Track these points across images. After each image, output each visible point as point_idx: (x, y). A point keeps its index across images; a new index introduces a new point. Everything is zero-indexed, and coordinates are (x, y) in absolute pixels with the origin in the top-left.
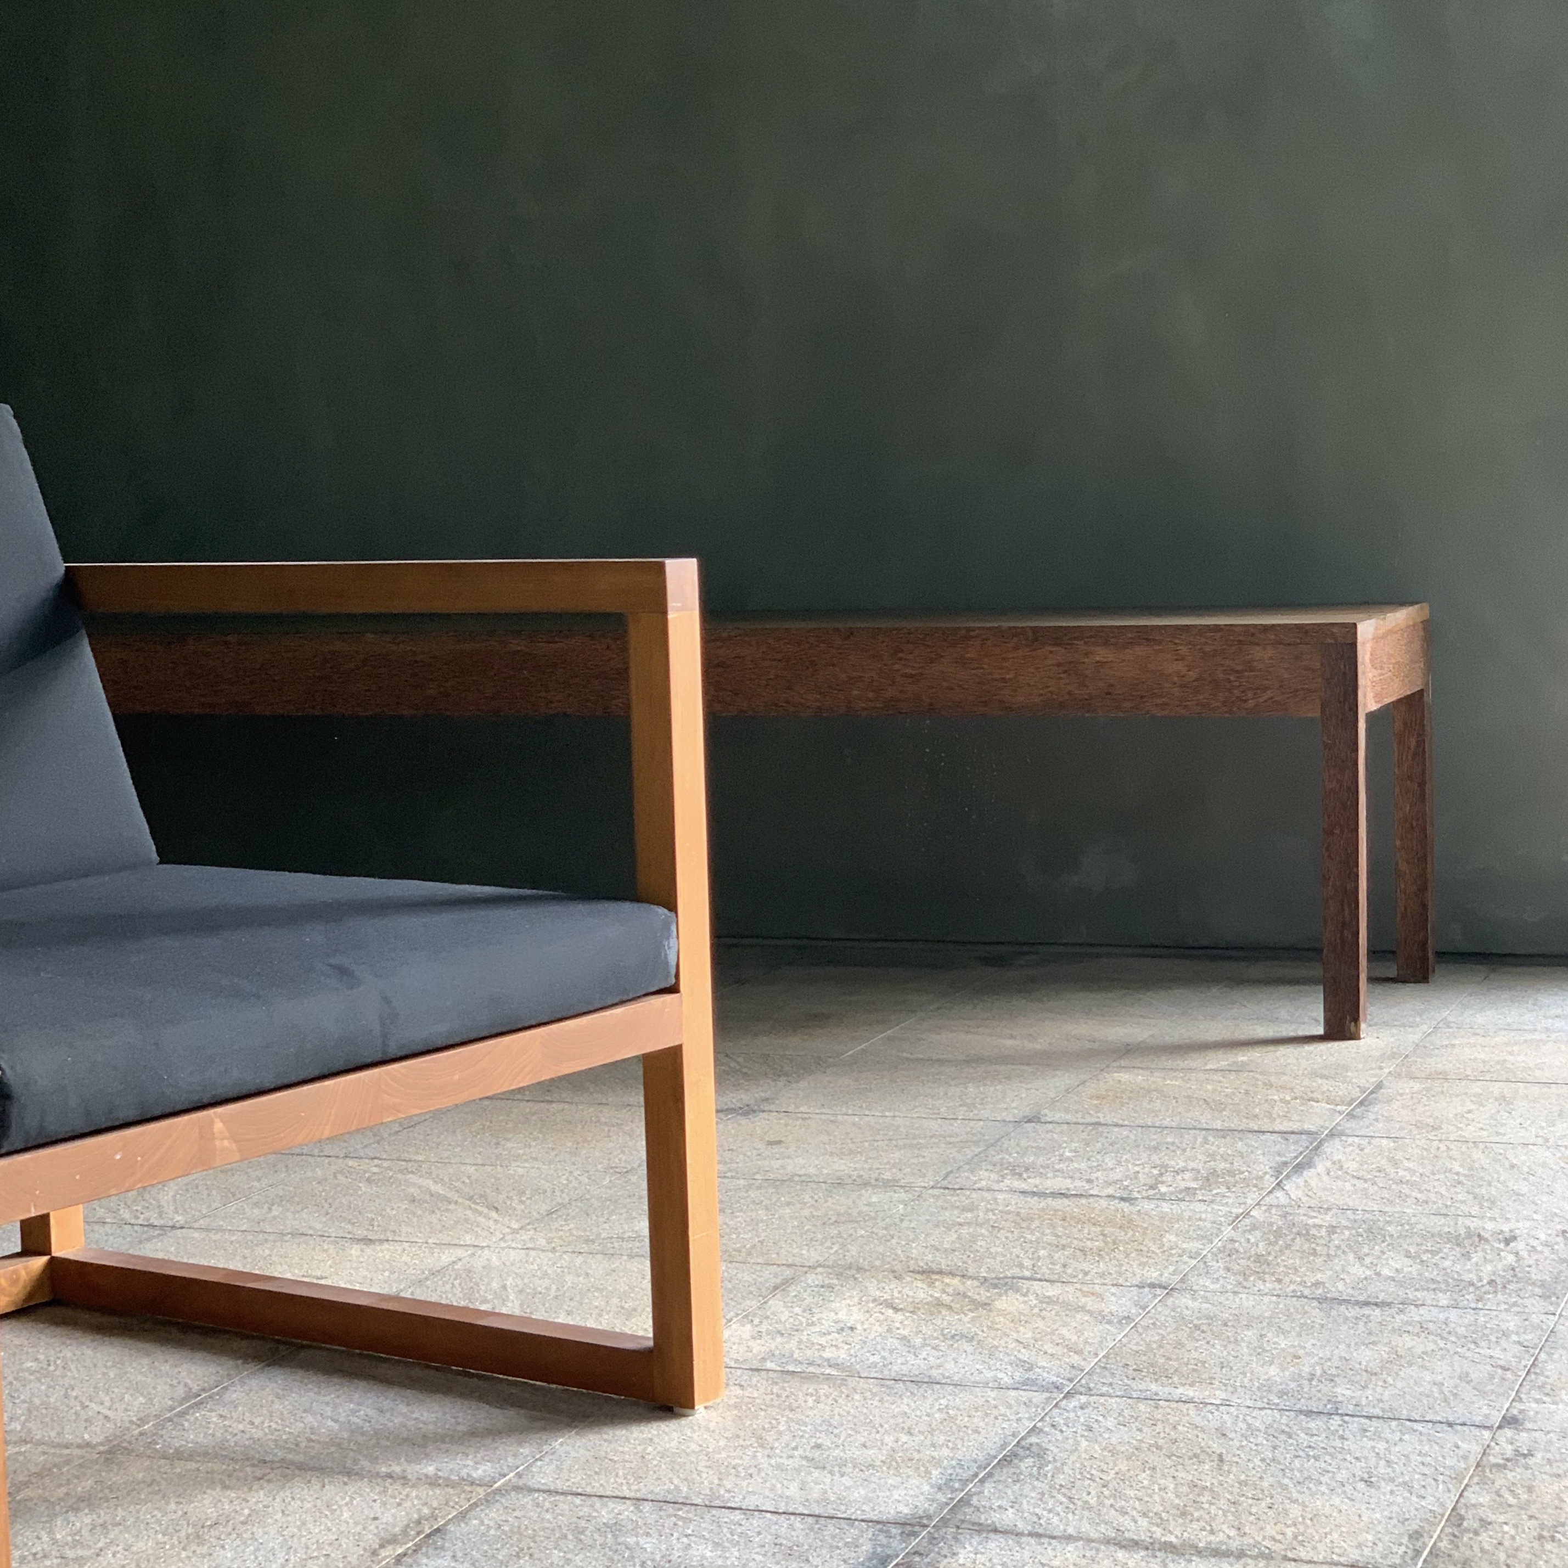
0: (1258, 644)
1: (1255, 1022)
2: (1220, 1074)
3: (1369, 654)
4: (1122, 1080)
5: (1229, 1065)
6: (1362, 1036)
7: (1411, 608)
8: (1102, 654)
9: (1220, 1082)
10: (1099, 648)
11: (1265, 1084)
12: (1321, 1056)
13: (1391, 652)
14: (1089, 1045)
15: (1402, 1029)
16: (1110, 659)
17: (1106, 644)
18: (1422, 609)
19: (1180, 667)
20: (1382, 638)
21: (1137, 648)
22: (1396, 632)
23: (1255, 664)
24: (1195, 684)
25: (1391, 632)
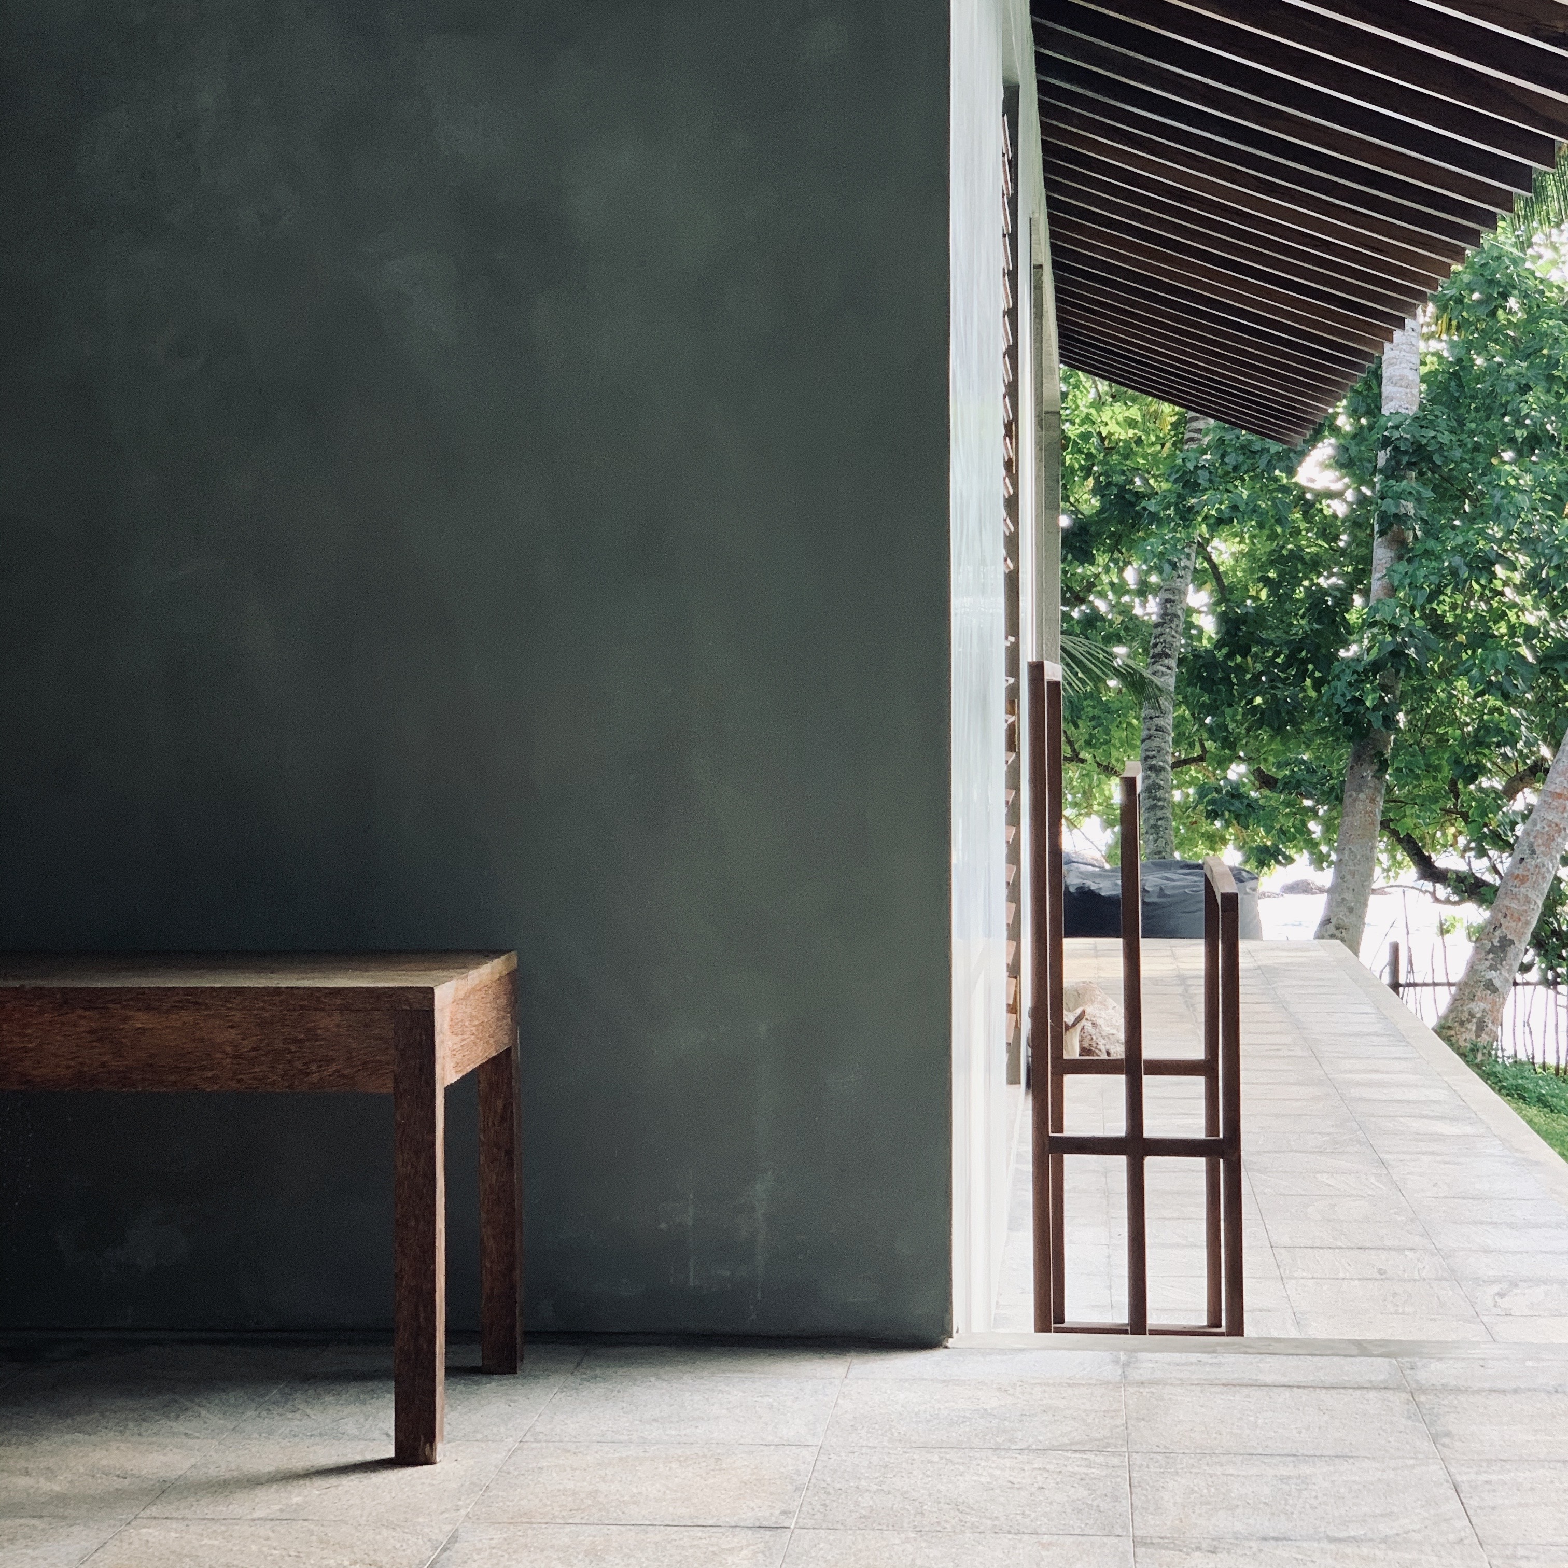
0: (323, 1010)
1: (318, 1439)
2: (269, 1524)
3: (448, 1019)
4: (151, 1540)
5: (281, 1510)
6: (438, 1460)
7: (496, 961)
8: (141, 1020)
9: (268, 1539)
10: (140, 1013)
11: (321, 1541)
12: (390, 1492)
13: (474, 1013)
14: (118, 1484)
15: (483, 1445)
16: (151, 1026)
17: (148, 1008)
18: (508, 959)
19: (232, 1034)
20: (463, 999)
21: (183, 1013)
22: (480, 990)
23: (319, 1031)
24: (252, 1053)
25: (474, 990)
